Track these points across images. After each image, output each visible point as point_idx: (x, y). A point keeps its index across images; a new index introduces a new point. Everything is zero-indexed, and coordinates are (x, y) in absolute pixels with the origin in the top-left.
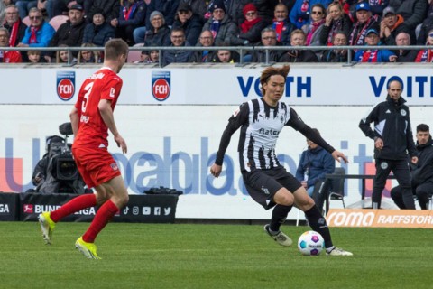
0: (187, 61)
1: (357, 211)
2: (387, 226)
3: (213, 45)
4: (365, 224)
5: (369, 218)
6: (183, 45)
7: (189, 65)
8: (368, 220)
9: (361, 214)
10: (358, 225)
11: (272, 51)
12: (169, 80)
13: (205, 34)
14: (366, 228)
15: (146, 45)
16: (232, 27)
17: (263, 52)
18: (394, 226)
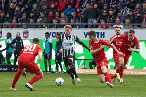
0: (33, 28)
1: (80, 69)
2: (88, 73)
3: (41, 23)
4: (82, 73)
5: (83, 71)
6: (33, 23)
7: (34, 29)
8: (83, 72)
9: (81, 70)
10: (80, 73)
11: (56, 25)
12: (28, 33)
13: (38, 20)
14: (83, 74)
15: (21, 23)
16: (46, 18)
17: (54, 25)
18: (90, 73)
